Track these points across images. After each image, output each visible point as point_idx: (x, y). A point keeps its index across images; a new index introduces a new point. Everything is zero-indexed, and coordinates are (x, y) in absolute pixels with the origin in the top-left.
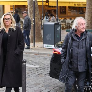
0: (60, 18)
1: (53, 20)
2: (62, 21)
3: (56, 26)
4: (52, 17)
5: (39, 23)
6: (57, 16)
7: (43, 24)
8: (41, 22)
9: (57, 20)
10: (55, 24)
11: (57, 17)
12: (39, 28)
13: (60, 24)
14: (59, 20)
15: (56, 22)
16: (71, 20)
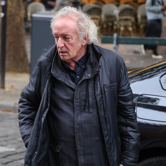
5: (18, 15)
7: (32, 17)
8: (26, 10)
12: (18, 29)
14: (82, 6)
16: (118, 6)
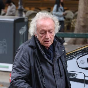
0: (27, 8)
1: (11, 11)
2: (30, 13)
3: (17, 24)
4: (11, 5)
6: (21, 4)
9: (21, 11)
10: (16, 21)
11: (19, 7)
13: (26, 20)
14: (25, 12)
15: (17, 17)
